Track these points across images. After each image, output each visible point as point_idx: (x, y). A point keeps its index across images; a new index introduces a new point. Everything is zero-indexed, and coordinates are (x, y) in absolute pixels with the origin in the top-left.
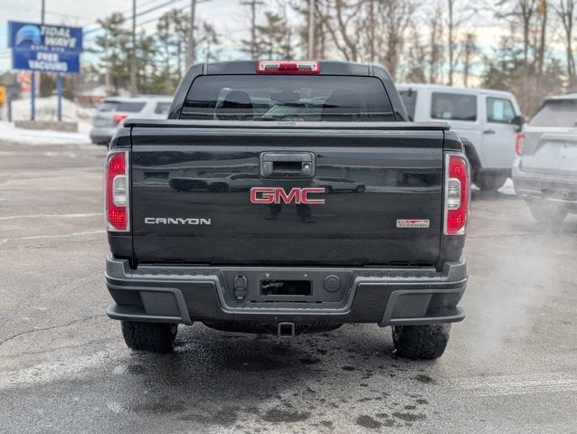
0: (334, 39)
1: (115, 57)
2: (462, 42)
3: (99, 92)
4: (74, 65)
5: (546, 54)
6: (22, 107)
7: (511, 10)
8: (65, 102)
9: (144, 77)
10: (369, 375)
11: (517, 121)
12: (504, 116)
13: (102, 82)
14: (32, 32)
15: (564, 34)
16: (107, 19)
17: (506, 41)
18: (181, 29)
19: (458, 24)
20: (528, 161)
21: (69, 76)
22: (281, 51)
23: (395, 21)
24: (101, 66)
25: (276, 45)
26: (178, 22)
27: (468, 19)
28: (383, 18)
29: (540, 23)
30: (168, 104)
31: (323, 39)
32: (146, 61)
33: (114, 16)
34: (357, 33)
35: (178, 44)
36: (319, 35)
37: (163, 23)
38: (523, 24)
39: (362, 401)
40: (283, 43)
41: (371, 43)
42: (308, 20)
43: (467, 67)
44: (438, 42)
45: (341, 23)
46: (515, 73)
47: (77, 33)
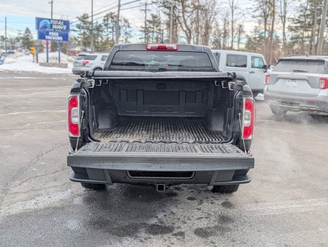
0: (181, 26)
1: (84, 33)
2: (237, 28)
3: (77, 49)
4: (65, 37)
5: (274, 34)
6: (42, 56)
7: (259, 15)
8: (62, 54)
9: (98, 42)
10: (201, 203)
11: (265, 67)
12: (259, 65)
13: (79, 45)
14: (46, 23)
15: (282, 25)
16: (81, 17)
17: (257, 28)
18: (114, 21)
19: (235, 20)
20: (271, 87)
21: (64, 42)
22: (158, 31)
23: (208, 19)
24: (79, 37)
25: (155, 29)
26: (112, 18)
27: (240, 18)
28: (203, 17)
29: (271, 20)
30: (107, 56)
31: (176, 27)
32: (98, 35)
33: (84, 15)
34: (191, 24)
35: (113, 28)
36: (175, 24)
37: (106, 18)
38: (264, 21)
39: (198, 219)
40: (159, 28)
41: (197, 28)
42: (170, 18)
43: (239, 39)
44: (227, 28)
45: (184, 19)
46: (260, 43)
47: (67, 23)
